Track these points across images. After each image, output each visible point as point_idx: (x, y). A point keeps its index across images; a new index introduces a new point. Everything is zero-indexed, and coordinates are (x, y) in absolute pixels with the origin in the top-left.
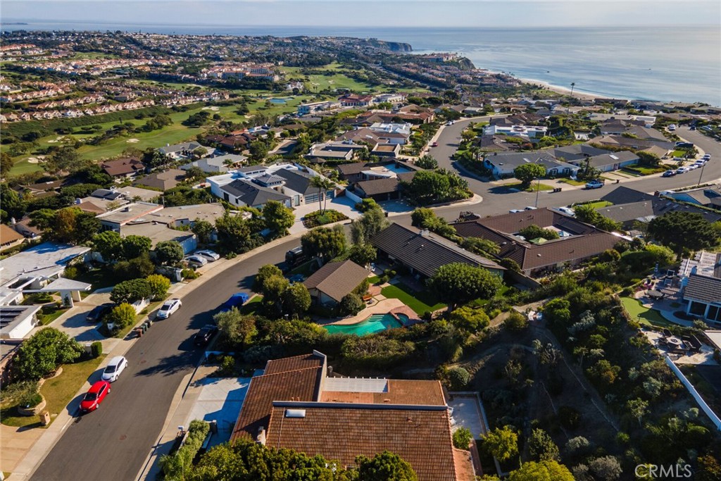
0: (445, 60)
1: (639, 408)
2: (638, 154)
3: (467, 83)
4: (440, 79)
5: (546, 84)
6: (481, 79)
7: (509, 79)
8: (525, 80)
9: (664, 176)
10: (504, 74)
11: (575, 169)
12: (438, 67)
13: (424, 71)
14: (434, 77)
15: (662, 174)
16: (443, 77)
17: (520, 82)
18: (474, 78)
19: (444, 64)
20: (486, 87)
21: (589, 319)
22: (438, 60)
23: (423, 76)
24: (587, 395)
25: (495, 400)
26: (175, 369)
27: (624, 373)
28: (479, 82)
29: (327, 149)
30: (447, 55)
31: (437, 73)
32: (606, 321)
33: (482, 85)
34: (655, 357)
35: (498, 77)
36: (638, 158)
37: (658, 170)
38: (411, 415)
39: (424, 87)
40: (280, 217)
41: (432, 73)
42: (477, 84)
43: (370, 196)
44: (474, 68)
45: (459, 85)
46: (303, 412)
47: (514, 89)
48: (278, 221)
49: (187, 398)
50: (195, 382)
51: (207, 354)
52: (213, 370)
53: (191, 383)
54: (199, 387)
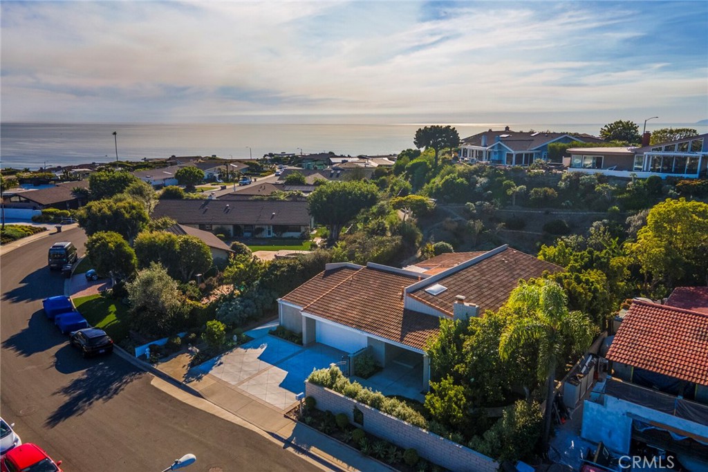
15: (274, 175)
27: (554, 188)
34: (558, 174)
37: (268, 173)
38: (499, 257)
46: (439, 286)
49: (213, 393)
50: (187, 378)
51: (142, 350)
52: (186, 359)
53: (182, 380)
54: (205, 377)
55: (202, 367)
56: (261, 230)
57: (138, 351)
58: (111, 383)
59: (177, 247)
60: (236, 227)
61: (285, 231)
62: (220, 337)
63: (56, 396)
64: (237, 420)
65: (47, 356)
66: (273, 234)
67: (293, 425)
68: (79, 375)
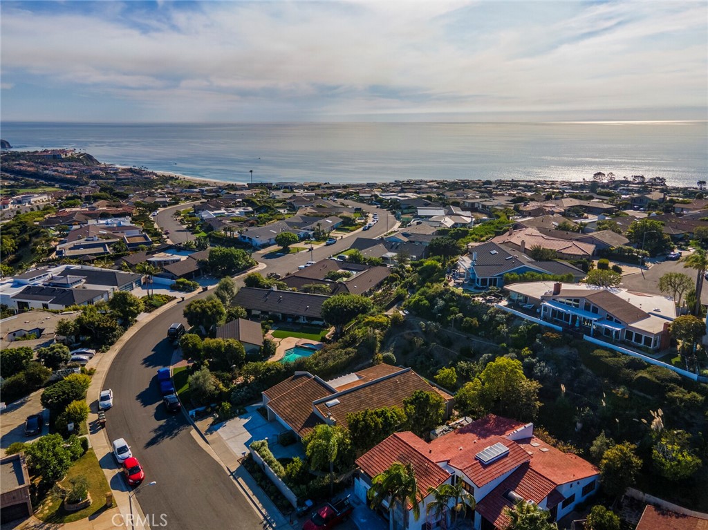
0: (63, 156)
1: (504, 328)
2: (341, 217)
3: (101, 179)
4: (69, 176)
5: (178, 175)
6: (115, 174)
7: (144, 172)
8: (160, 172)
9: (364, 230)
10: (136, 168)
11: (311, 233)
12: (60, 164)
13: (46, 169)
14: (61, 175)
15: (362, 229)
16: (72, 174)
17: (156, 175)
18: (107, 173)
19: (63, 160)
20: (123, 181)
21: (441, 303)
22: (56, 157)
23: (46, 174)
24: (468, 338)
25: (417, 363)
26: (175, 432)
27: (480, 320)
28: (114, 177)
29: (76, 247)
30: (63, 151)
31: (62, 170)
32: (451, 300)
33: (118, 179)
34: (489, 307)
35: (130, 170)
36: (342, 220)
37: (358, 226)
38: (396, 379)
39: (53, 186)
40: (132, 305)
41: (57, 171)
42: (113, 179)
43: (180, 277)
44: (99, 163)
45: (92, 181)
46: (336, 401)
47: (153, 181)
48: (131, 308)
49: (214, 443)
50: (206, 432)
51: (192, 412)
52: (210, 420)
53: (203, 433)
54: (215, 433)
55: (215, 427)
56: (298, 317)
57: (190, 412)
58: (174, 430)
59: (223, 349)
60: (285, 316)
61: (313, 320)
62: (227, 411)
63: (151, 433)
64: (217, 458)
65: (152, 408)
66: (306, 321)
67: (238, 465)
68: (162, 422)
